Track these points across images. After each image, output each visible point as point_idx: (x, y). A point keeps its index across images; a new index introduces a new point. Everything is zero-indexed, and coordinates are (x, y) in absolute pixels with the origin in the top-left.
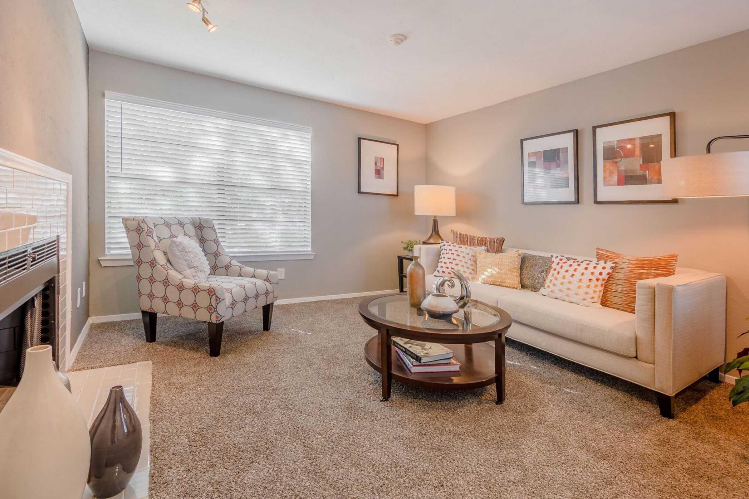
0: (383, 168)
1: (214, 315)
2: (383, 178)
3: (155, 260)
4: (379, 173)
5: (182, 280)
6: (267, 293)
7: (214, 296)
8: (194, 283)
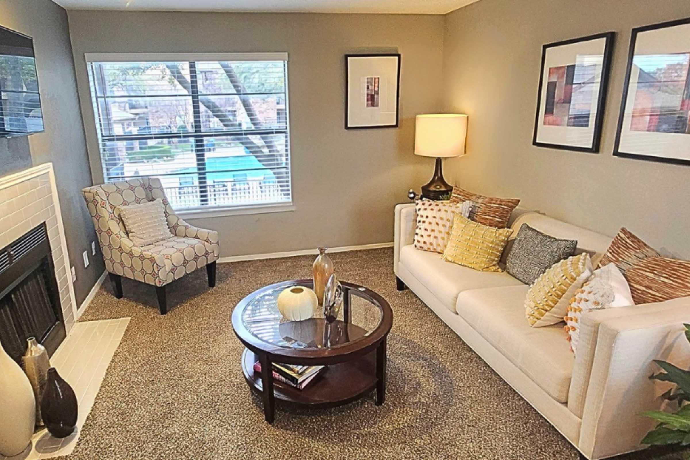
0: (377, 93)
1: (157, 281)
2: (377, 106)
3: (110, 230)
4: (372, 100)
5: (132, 248)
6: (207, 254)
7: (155, 264)
8: (140, 251)
